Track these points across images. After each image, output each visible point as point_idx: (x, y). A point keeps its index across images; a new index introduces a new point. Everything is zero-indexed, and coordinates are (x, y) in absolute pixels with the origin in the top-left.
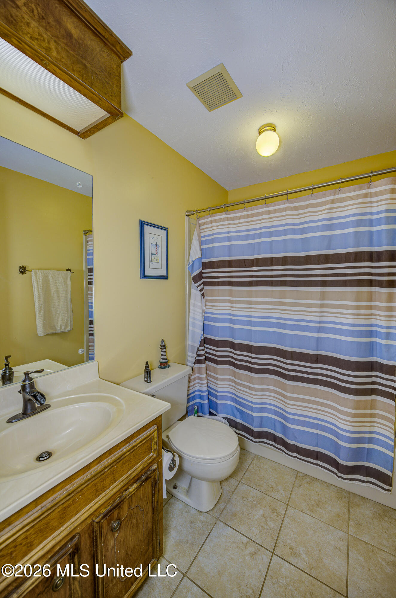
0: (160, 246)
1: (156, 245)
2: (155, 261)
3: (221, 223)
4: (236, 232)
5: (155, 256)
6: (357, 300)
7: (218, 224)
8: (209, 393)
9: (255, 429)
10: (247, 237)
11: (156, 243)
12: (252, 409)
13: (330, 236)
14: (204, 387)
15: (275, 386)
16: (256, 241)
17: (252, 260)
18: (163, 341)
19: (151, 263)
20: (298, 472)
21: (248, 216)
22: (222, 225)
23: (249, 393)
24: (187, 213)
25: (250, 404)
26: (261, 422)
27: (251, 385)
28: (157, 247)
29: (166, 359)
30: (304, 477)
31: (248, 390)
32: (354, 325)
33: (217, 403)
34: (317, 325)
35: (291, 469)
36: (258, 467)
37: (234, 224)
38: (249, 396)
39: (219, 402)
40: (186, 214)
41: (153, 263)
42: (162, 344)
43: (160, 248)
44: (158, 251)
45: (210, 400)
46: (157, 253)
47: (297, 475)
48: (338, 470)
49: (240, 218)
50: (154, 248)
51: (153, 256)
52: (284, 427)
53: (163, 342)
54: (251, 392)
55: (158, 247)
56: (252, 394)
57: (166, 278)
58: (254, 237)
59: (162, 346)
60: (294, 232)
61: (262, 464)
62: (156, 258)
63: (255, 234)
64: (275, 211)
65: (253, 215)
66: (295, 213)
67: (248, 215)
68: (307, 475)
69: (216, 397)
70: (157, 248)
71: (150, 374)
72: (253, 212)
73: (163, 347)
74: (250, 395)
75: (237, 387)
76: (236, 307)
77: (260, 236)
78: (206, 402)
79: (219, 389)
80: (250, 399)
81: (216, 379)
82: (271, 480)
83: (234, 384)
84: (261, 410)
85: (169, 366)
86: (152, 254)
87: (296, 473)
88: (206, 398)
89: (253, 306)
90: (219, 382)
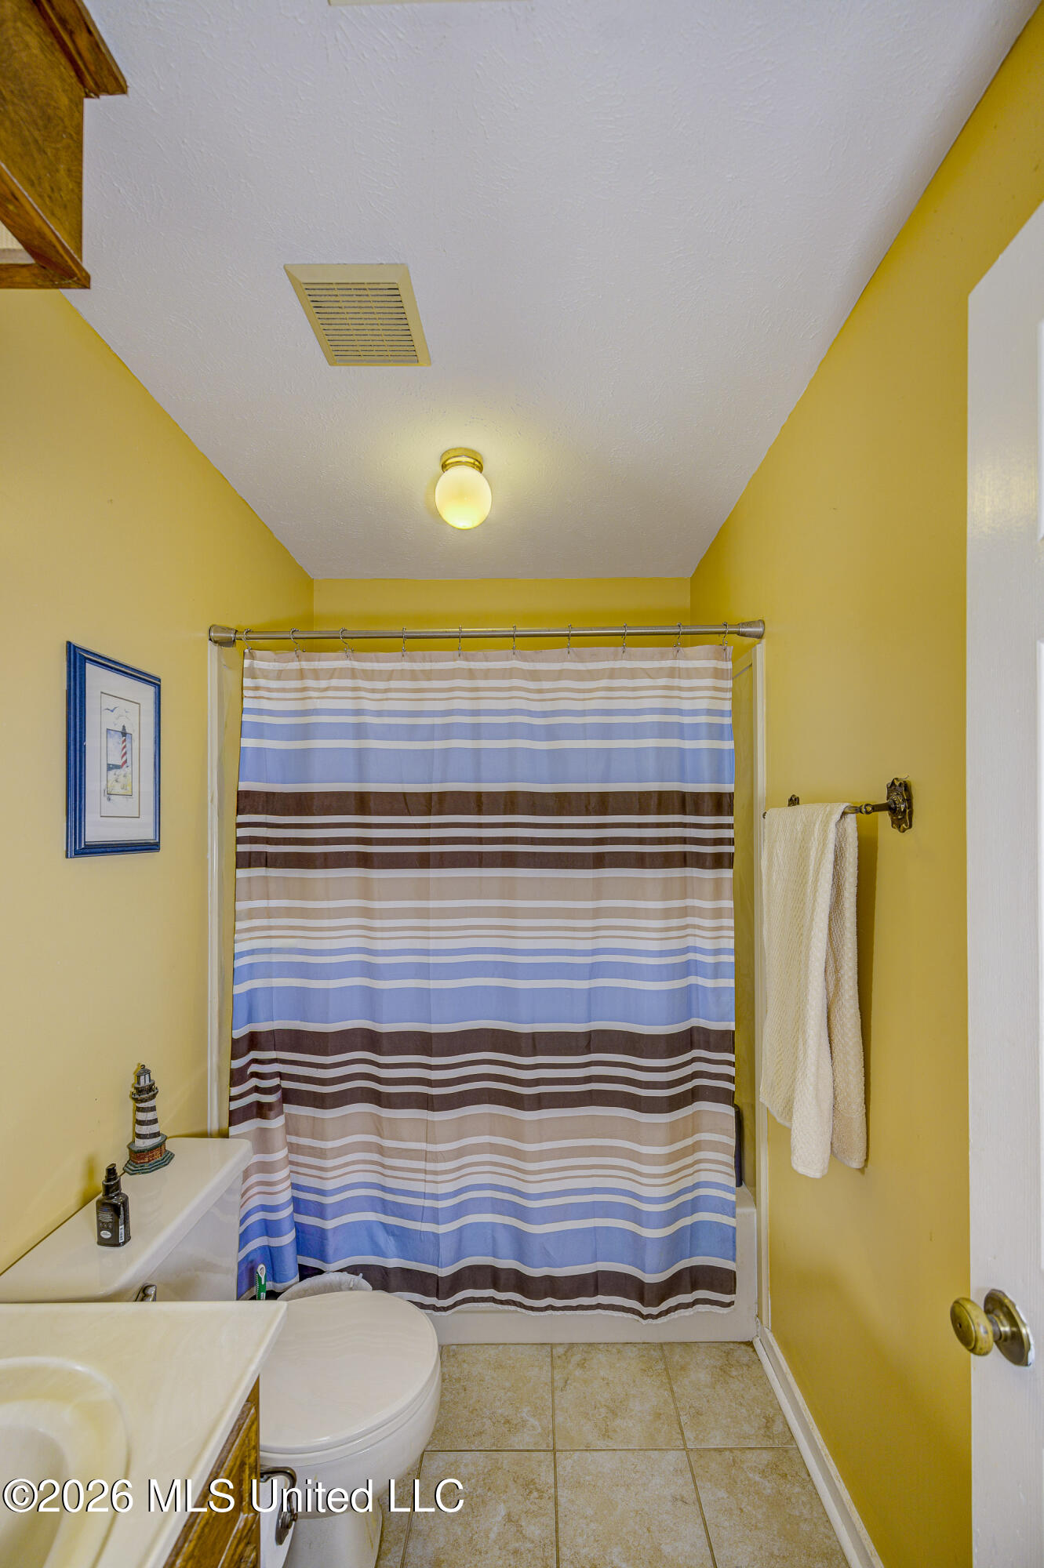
0: (135, 736)
1: (124, 734)
2: (118, 789)
3: (334, 682)
4: (379, 713)
5: (118, 771)
7: (323, 684)
8: (298, 1205)
9: (444, 1272)
10: (411, 733)
11: (124, 727)
12: (435, 1216)
14: (284, 1190)
15: (492, 1133)
16: (438, 745)
17: (429, 796)
18: (143, 1071)
19: (104, 799)
20: (552, 1346)
21: (414, 676)
22: (337, 689)
23: (425, 1172)
24: (215, 632)
25: (428, 1203)
26: (460, 1241)
27: (431, 1148)
28: (125, 740)
29: (156, 1135)
30: (569, 1354)
31: (421, 1165)
33: (322, 1232)
34: (588, 960)
35: (535, 1346)
36: (458, 1380)
37: (373, 691)
38: (425, 1181)
39: (330, 1224)
40: (213, 635)
41: (112, 797)
42: (142, 1084)
43: (135, 744)
44: (128, 756)
45: (300, 1228)
46: (126, 762)
47: (552, 1357)
48: (641, 1300)
49: (390, 676)
50: (115, 742)
51: (112, 773)
52: (519, 1237)
53: (147, 1076)
54: (430, 1166)
55: (128, 740)
56: (435, 1173)
57: (152, 847)
58: (431, 733)
59: (140, 1091)
61: (465, 1365)
62: (121, 779)
63: (433, 726)
64: (487, 674)
65: (428, 675)
66: (531, 685)
67: (413, 671)
68: (572, 1345)
69: (320, 1211)
70: (125, 747)
71: (127, 1212)
72: (427, 666)
73: (144, 1093)
74: (429, 1177)
75: (388, 1161)
76: (383, 929)
77: (447, 732)
78: (288, 1239)
79: (329, 1185)
80: (429, 1189)
81: (321, 1154)
82: (499, 1400)
83: (376, 1157)
84: (459, 1211)
85: (167, 1157)
86: (110, 767)
87: (549, 1349)
88: (287, 1225)
89: (433, 923)
90: (329, 1163)
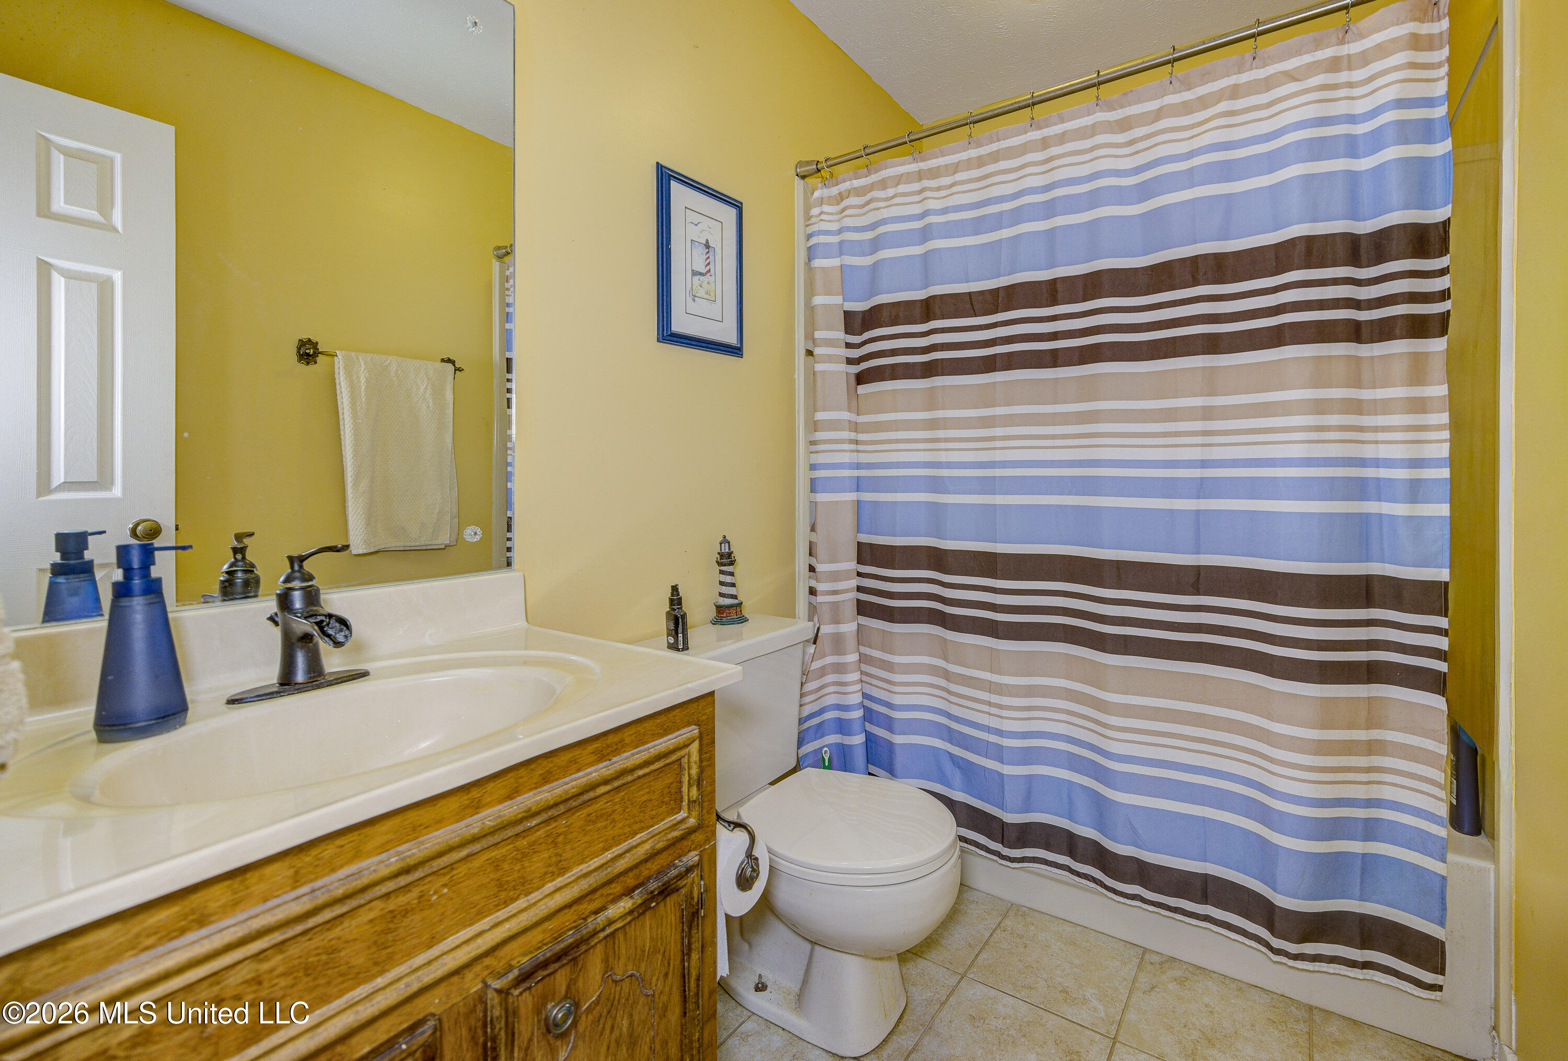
0: (718, 251)
1: (707, 246)
2: (701, 293)
3: (902, 188)
4: (945, 211)
5: (702, 278)
6: (1317, 382)
7: (890, 192)
8: (869, 716)
9: (1010, 818)
10: (977, 226)
11: (707, 240)
12: (999, 754)
13: (1229, 197)
14: (854, 692)
15: (1068, 677)
16: (1006, 233)
17: (995, 292)
18: (725, 541)
19: (689, 300)
20: (1146, 950)
21: (981, 162)
22: (904, 195)
23: (990, 704)
24: (801, 167)
25: (993, 738)
26: (1029, 793)
27: (995, 678)
28: (708, 252)
29: (734, 597)
30: (1166, 965)
31: (984, 696)
32: (1308, 462)
33: (891, 744)
34: (1197, 473)
35: (1123, 942)
36: (1022, 937)
37: (939, 189)
38: (989, 714)
39: (898, 739)
40: (798, 170)
41: (696, 298)
42: (723, 551)
43: (718, 258)
44: (711, 266)
45: (870, 739)
46: (709, 271)
47: (1142, 959)
48: (1271, 929)
49: (956, 168)
50: (700, 252)
51: (696, 278)
52: (1100, 806)
53: (727, 544)
54: (995, 699)
55: (711, 254)
56: (1000, 707)
57: (735, 351)
58: (998, 222)
59: (722, 555)
60: (1120, 196)
61: (1033, 928)
62: (705, 285)
63: (1001, 213)
64: (1062, 138)
65: (995, 157)
66: (1120, 138)
67: (980, 158)
68: (1174, 959)
69: (889, 724)
70: (708, 258)
71: (684, 624)
72: (994, 147)
73: (726, 559)
74: (994, 710)
75: (954, 688)
76: (947, 440)
77: (1017, 217)
78: (858, 740)
79: (898, 700)
80: (994, 723)
81: (889, 667)
82: (1063, 970)
83: (942, 682)
84: (1028, 756)
85: (743, 620)
86: (695, 273)
87: (1140, 952)
88: (857, 726)
89: (999, 431)
90: (897, 678)
